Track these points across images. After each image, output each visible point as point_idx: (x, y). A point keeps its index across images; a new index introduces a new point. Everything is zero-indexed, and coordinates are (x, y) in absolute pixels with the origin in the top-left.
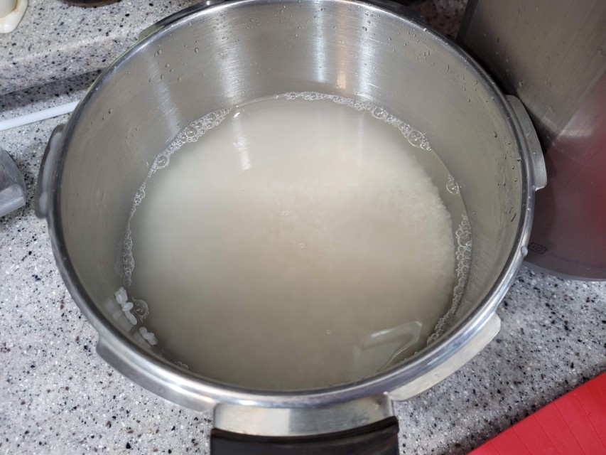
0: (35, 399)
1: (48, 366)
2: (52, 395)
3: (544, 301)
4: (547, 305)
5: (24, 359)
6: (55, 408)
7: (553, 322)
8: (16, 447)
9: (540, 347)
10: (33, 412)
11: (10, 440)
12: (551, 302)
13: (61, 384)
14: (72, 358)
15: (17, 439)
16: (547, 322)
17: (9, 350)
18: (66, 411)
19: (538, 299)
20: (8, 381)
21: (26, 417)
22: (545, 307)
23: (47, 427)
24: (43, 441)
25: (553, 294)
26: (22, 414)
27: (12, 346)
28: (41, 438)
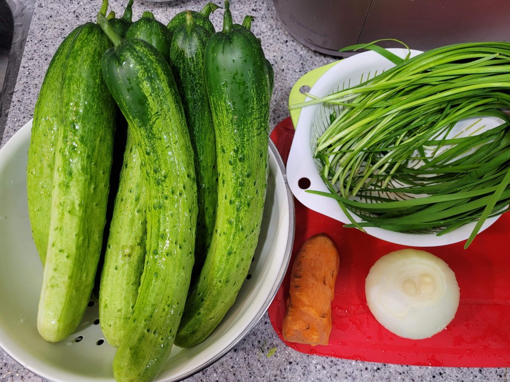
0: (48, 29)
1: (58, 18)
2: (56, 30)
3: (301, 62)
4: (302, 64)
5: (48, 12)
6: (56, 35)
7: (300, 71)
8: (34, 44)
9: (288, 79)
10: (46, 34)
11: (33, 41)
12: (305, 63)
13: (61, 27)
14: (69, 18)
15: (36, 41)
16: (297, 70)
17: (42, 7)
18: (60, 38)
19: (299, 60)
20: (38, 19)
21: (42, 34)
22: (300, 64)
23: (50, 41)
24: (47, 45)
25: (308, 60)
26: (41, 33)
27: (44, 5)
28: (46, 44)
